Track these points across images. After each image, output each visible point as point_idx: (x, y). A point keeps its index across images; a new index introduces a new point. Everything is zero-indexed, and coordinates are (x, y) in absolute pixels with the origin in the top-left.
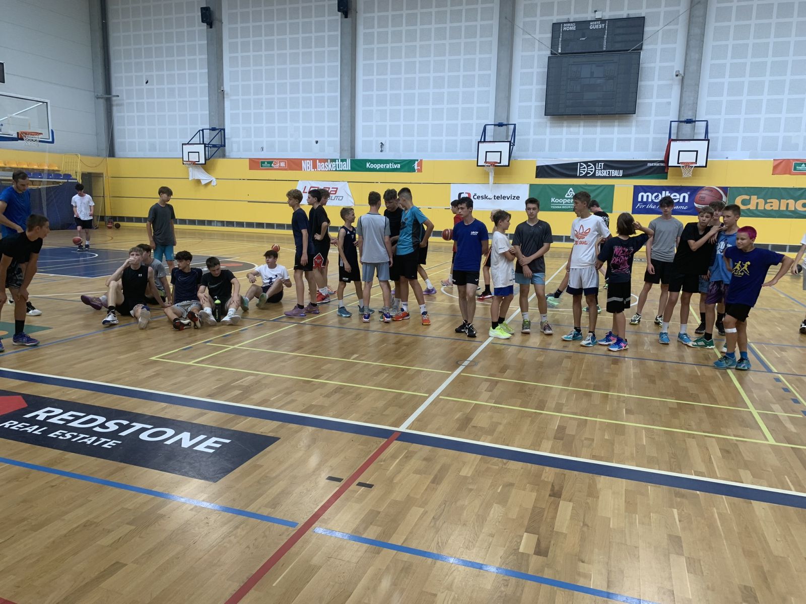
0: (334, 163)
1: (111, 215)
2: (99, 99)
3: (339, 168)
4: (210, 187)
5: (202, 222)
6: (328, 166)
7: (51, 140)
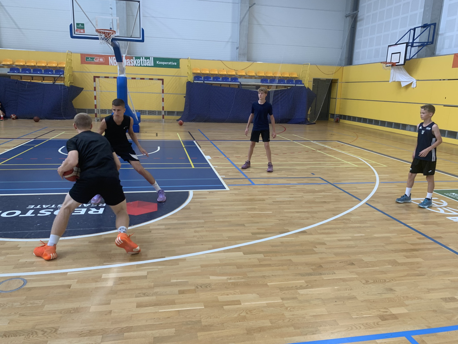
1: (339, 114)
2: (348, 18)
4: (410, 89)
5: (397, 126)
7: (141, 39)
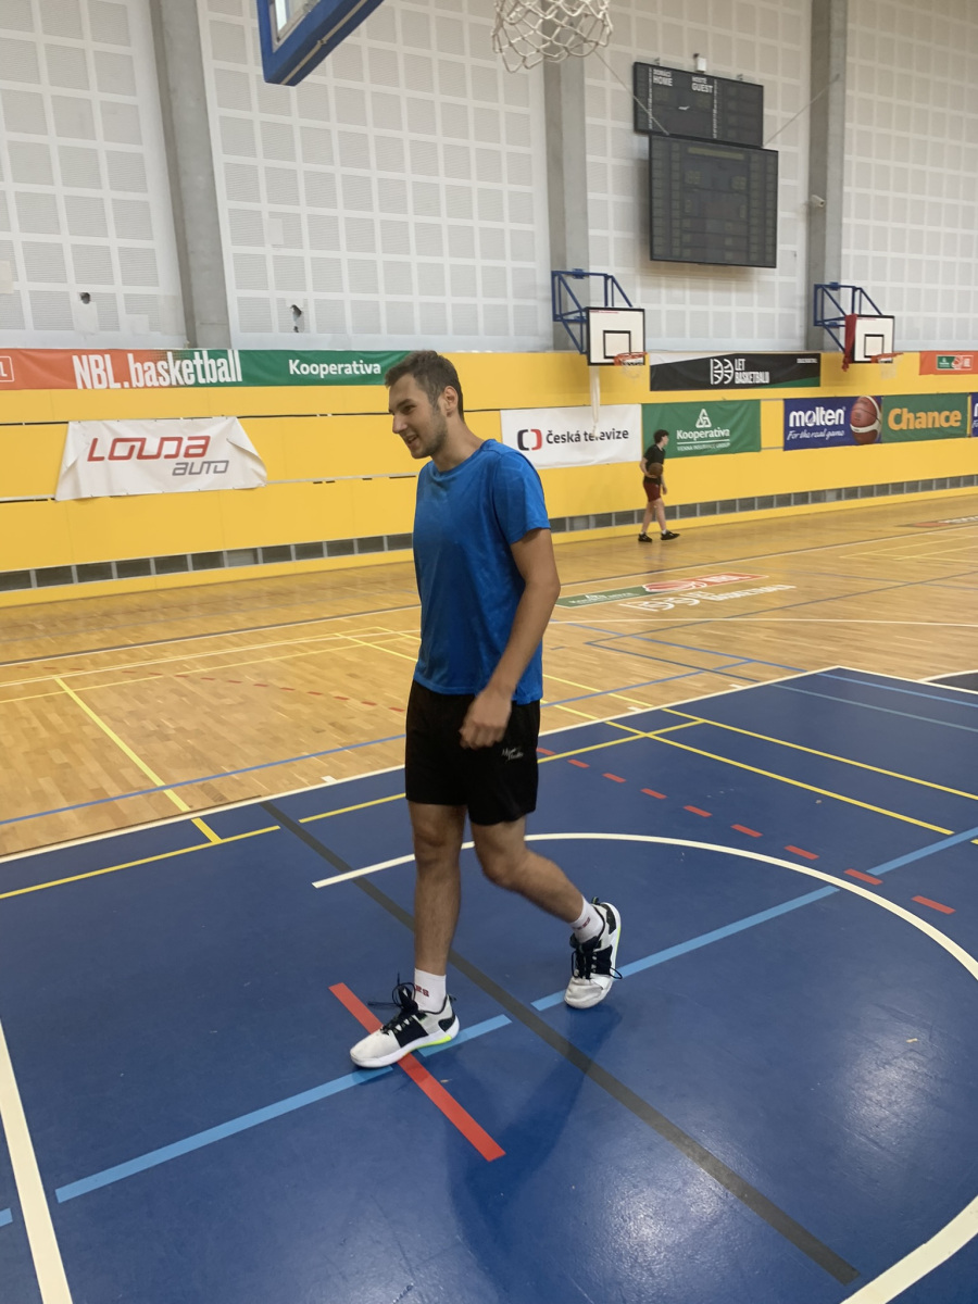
0: (186, 362)
3: (204, 376)
6: (168, 371)
